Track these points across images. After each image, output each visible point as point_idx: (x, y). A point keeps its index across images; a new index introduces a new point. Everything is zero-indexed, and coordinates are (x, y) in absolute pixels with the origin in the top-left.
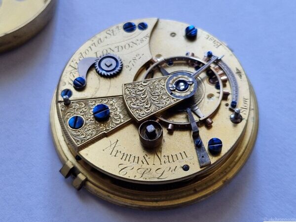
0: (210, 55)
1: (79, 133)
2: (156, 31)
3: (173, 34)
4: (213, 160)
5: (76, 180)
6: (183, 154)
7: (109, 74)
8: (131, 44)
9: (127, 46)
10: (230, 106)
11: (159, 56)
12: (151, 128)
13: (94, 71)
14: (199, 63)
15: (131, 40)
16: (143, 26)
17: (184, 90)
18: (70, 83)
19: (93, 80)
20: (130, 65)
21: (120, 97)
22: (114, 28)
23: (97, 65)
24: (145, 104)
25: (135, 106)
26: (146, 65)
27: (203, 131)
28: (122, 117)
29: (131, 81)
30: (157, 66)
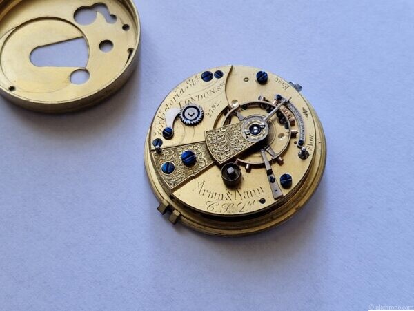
0: (279, 98)
1: (171, 178)
2: (232, 77)
3: (246, 80)
4: (285, 192)
5: (172, 216)
6: (260, 189)
7: (192, 122)
8: (209, 93)
9: (206, 95)
10: (297, 144)
11: (235, 101)
12: (230, 170)
13: (180, 120)
14: (270, 106)
15: (209, 89)
16: (219, 74)
17: (257, 133)
18: (159, 133)
19: (179, 129)
20: (210, 113)
21: (204, 143)
22: (193, 78)
23: (181, 115)
24: (225, 148)
25: (217, 151)
26: (224, 112)
27: (275, 167)
28: (206, 161)
29: (212, 128)
30: (234, 111)
